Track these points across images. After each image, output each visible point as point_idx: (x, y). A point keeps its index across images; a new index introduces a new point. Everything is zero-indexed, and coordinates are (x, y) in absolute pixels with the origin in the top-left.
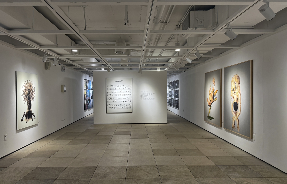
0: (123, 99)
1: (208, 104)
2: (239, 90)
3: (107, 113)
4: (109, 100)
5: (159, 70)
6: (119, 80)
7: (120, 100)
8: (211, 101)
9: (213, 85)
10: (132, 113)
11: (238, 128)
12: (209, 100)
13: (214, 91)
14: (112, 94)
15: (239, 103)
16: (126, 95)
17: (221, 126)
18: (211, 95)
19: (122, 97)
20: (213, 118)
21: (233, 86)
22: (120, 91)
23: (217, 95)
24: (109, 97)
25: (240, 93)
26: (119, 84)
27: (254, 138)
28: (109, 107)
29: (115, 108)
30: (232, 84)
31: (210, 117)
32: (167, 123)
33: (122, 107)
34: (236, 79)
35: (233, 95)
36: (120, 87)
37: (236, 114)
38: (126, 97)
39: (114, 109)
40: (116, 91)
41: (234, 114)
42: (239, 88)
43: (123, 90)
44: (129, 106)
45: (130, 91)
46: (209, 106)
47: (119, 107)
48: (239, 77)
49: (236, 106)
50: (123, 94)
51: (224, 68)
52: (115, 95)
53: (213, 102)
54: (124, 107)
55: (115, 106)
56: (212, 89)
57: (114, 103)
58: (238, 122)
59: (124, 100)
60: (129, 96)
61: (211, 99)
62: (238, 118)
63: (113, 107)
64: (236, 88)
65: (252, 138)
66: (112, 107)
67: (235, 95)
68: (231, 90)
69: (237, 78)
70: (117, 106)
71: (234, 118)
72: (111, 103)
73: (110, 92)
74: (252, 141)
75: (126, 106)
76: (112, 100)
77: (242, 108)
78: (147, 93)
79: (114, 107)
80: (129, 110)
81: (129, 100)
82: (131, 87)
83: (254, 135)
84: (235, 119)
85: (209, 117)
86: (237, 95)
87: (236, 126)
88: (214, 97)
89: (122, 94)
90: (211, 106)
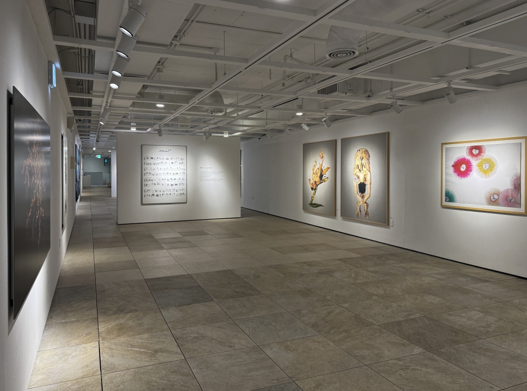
0: (171, 180)
1: (310, 186)
2: (368, 168)
3: (142, 204)
4: (146, 183)
5: (226, 136)
6: (165, 148)
7: (166, 182)
8: (315, 182)
9: (320, 161)
10: (186, 203)
11: (367, 214)
12: (312, 181)
13: (321, 169)
14: (152, 172)
15: (367, 183)
16: (176, 173)
17: (335, 215)
18: (317, 174)
19: (169, 177)
20: (321, 205)
21: (358, 162)
22: (165, 167)
23: (328, 174)
24: (148, 177)
25: (370, 171)
26: (165, 155)
27: (391, 224)
28: (146, 193)
29: (157, 195)
30: (355, 160)
31: (315, 204)
32: (240, 216)
33: (169, 193)
34: (363, 154)
35: (358, 174)
36: (167, 161)
37: (363, 197)
38: (177, 177)
39: (155, 197)
40: (159, 166)
41: (360, 198)
42: (367, 164)
43: (172, 166)
44: (182, 192)
45: (183, 167)
46: (312, 189)
47: (165, 193)
48: (368, 152)
49: (362, 188)
50: (172, 172)
51: (342, 140)
52: (157, 175)
53: (321, 183)
54: (172, 193)
55: (158, 193)
56: (318, 166)
57: (157, 187)
58: (366, 207)
59: (174, 182)
60: (181, 176)
61: (317, 179)
62: (366, 202)
63: (153, 195)
64: (362, 165)
65: (388, 224)
66: (152, 193)
67: (361, 174)
68: (355, 168)
69: (365, 153)
70: (162, 193)
71: (359, 202)
72: (151, 188)
73: (148, 168)
74: (389, 228)
75: (176, 193)
76: (152, 182)
77: (372, 190)
78: (210, 170)
79: (155, 194)
80: (181, 199)
81: (181, 181)
82: (185, 162)
83: (391, 220)
84: (361, 203)
85: (312, 204)
86: (365, 173)
87: (363, 213)
88: (321, 176)
89: (169, 172)
90: (315, 189)
